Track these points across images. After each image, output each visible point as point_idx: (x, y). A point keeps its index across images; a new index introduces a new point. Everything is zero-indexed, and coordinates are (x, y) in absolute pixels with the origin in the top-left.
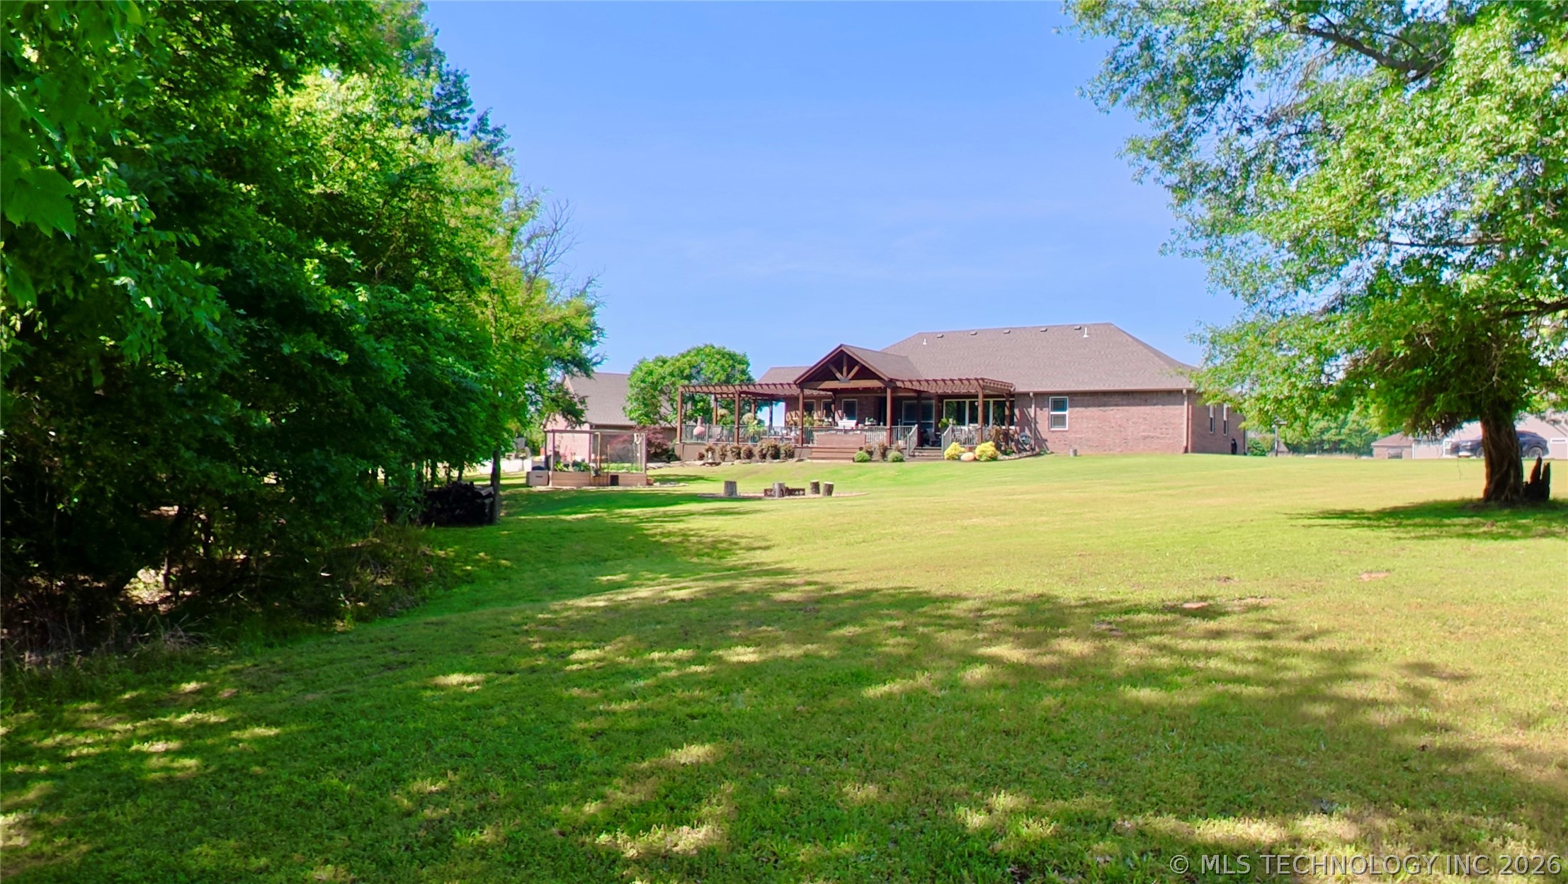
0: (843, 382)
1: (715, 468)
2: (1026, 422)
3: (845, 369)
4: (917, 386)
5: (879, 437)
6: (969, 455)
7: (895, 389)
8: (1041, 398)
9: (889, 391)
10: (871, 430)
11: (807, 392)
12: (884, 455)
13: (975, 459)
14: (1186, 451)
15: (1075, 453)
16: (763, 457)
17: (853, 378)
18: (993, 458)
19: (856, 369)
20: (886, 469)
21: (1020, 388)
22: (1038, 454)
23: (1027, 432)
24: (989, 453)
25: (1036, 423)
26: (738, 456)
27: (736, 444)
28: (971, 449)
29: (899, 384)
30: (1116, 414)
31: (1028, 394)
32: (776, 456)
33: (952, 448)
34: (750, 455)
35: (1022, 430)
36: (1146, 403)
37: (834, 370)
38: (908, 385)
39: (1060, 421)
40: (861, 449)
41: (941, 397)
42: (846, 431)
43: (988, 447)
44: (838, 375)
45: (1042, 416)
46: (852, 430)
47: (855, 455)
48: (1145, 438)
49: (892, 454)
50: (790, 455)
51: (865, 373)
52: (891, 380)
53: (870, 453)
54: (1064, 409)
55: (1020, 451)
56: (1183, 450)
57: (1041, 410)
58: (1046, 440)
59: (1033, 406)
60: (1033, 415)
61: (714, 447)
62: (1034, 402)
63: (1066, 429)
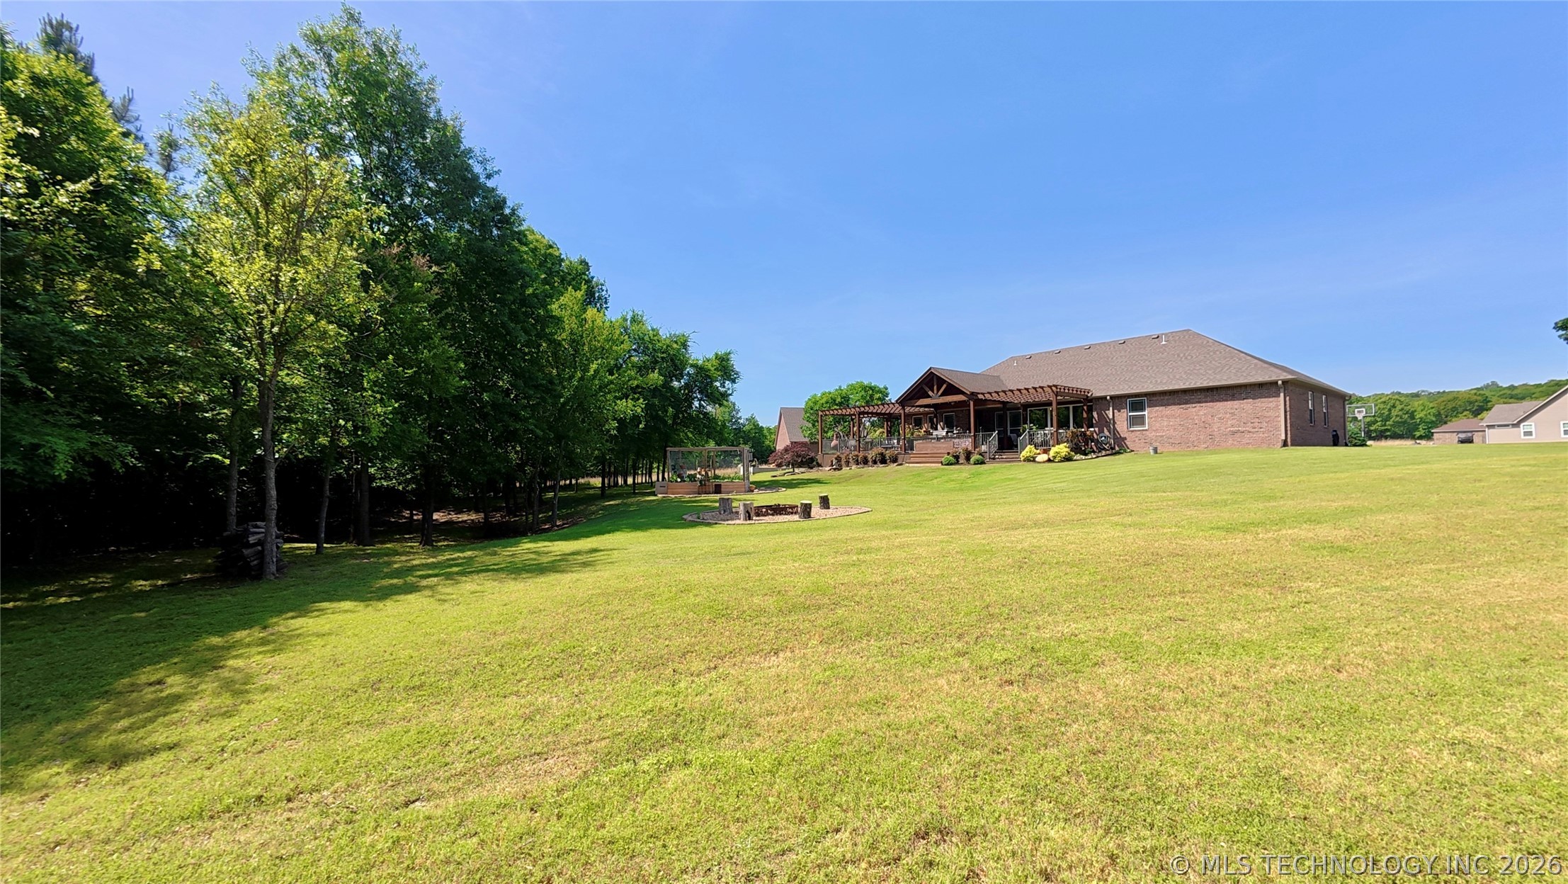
0: (936, 398)
1: (837, 472)
2: (1106, 423)
3: (935, 387)
4: (1003, 398)
5: (967, 443)
6: (1044, 457)
7: (978, 402)
8: (1118, 401)
9: (972, 403)
10: (958, 437)
11: (908, 409)
12: (968, 458)
13: (1049, 460)
14: (1285, 444)
15: (1156, 450)
16: (875, 462)
17: (943, 395)
18: (1068, 459)
19: (945, 386)
20: (963, 471)
21: (1097, 393)
22: (1118, 453)
23: (1106, 433)
24: (1063, 454)
25: (1114, 423)
26: (857, 463)
27: (856, 453)
28: (1046, 452)
29: (980, 396)
30: (1199, 411)
31: (1105, 398)
32: (883, 461)
33: (1028, 451)
34: (865, 461)
35: (1101, 431)
36: (1233, 398)
37: (927, 389)
38: (995, 397)
39: (1140, 421)
40: (948, 454)
41: (1026, 406)
42: (938, 439)
43: (1062, 449)
44: (930, 393)
45: (1121, 418)
46: (943, 438)
47: (943, 459)
48: (1234, 433)
49: (974, 458)
50: (894, 460)
51: (952, 390)
52: (972, 393)
53: (957, 457)
54: (1142, 409)
55: (1100, 450)
56: (1280, 444)
57: (1119, 411)
58: (1126, 439)
59: (1111, 408)
60: (1111, 417)
61: (841, 456)
62: (1111, 404)
63: (1147, 428)
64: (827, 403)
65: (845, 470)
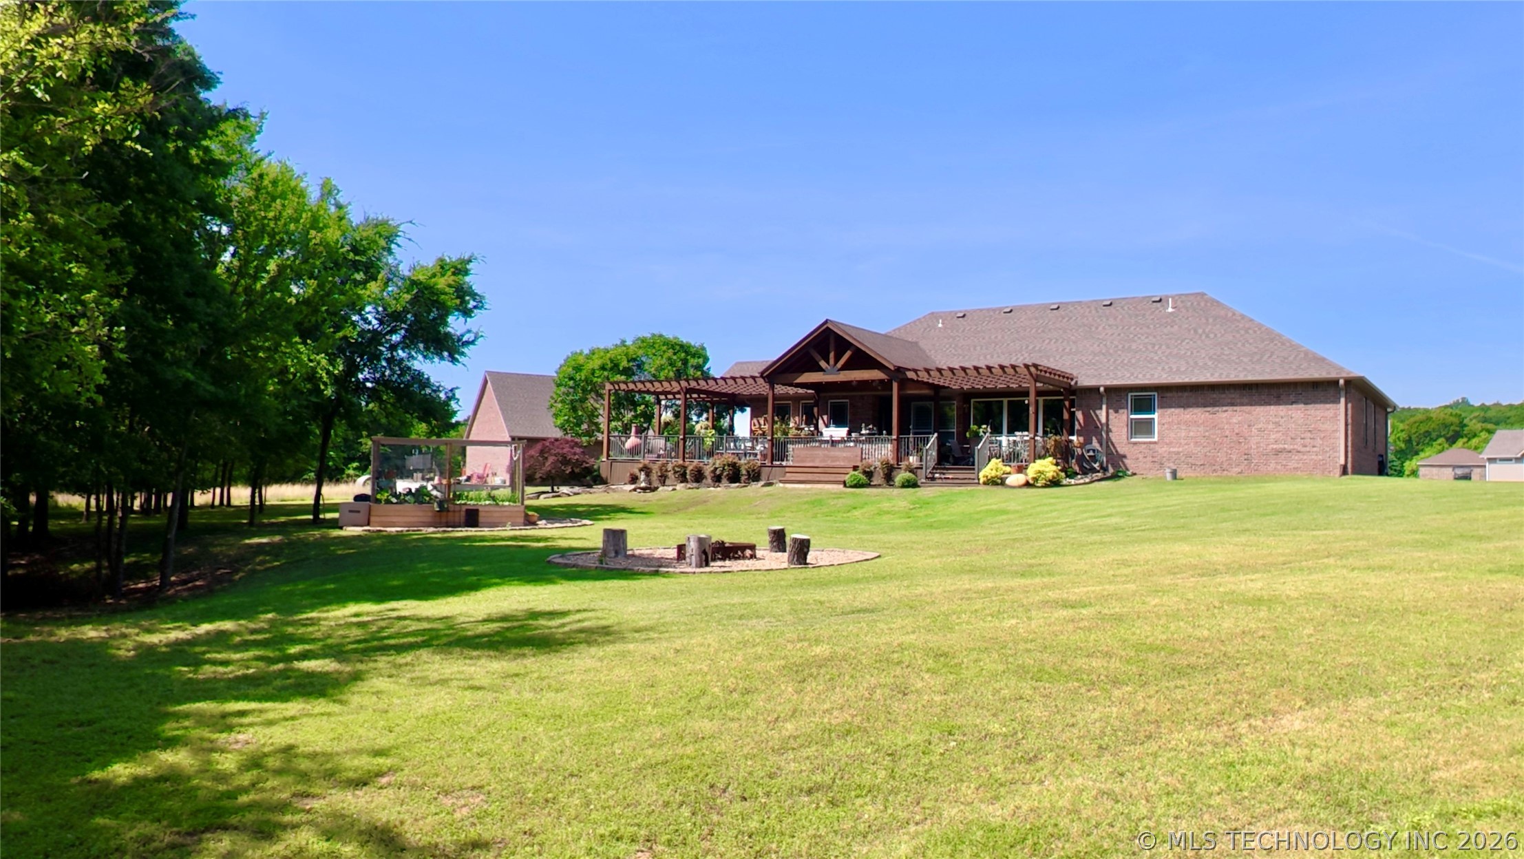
0: (831, 373)
1: (649, 495)
2: (1092, 429)
3: (832, 355)
4: (936, 379)
5: (883, 451)
6: (1015, 479)
7: (905, 382)
8: (1116, 395)
9: (895, 385)
10: (869, 441)
11: (780, 389)
12: (889, 478)
13: (1027, 484)
14: (1344, 471)
15: (1174, 474)
16: (717, 479)
17: (844, 368)
18: (1054, 483)
19: (848, 354)
20: (895, 499)
21: (1085, 381)
22: (1115, 477)
23: (1095, 444)
24: (1050, 475)
25: (1108, 431)
26: (683, 478)
27: (680, 462)
28: (1021, 470)
29: (911, 375)
30: (1232, 417)
31: (1097, 389)
32: (735, 477)
33: (992, 468)
34: (699, 477)
35: (1088, 441)
36: (1278, 401)
37: (817, 356)
38: (924, 377)
39: (1145, 428)
40: (855, 468)
41: (966, 396)
42: (834, 443)
43: (1047, 467)
44: (823, 364)
45: (1117, 423)
46: (842, 441)
47: (847, 478)
48: (1278, 452)
49: (901, 476)
50: (754, 476)
51: (862, 359)
52: (900, 370)
53: (869, 474)
54: (1150, 410)
55: (1085, 472)
56: (1338, 471)
57: (1116, 412)
58: (1125, 456)
59: (1104, 407)
60: (1104, 420)
61: (651, 465)
62: (1105, 400)
63: (1156, 439)
64: (603, 368)
65: (664, 491)
